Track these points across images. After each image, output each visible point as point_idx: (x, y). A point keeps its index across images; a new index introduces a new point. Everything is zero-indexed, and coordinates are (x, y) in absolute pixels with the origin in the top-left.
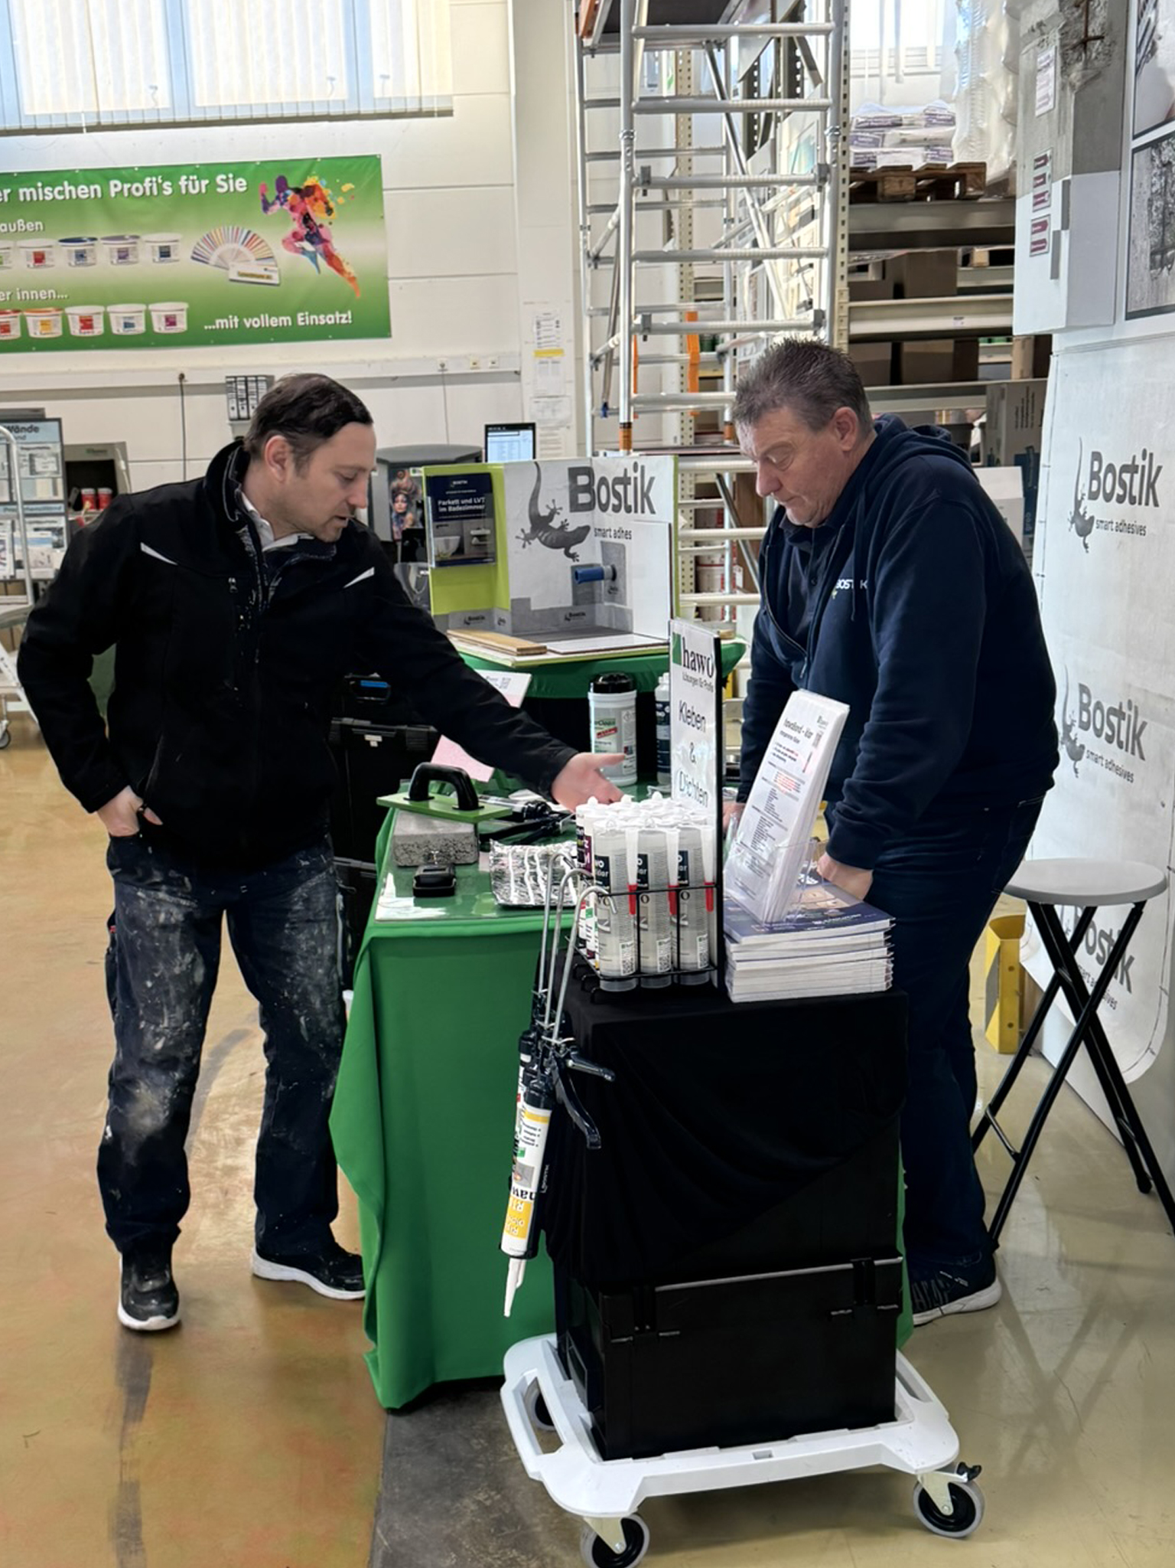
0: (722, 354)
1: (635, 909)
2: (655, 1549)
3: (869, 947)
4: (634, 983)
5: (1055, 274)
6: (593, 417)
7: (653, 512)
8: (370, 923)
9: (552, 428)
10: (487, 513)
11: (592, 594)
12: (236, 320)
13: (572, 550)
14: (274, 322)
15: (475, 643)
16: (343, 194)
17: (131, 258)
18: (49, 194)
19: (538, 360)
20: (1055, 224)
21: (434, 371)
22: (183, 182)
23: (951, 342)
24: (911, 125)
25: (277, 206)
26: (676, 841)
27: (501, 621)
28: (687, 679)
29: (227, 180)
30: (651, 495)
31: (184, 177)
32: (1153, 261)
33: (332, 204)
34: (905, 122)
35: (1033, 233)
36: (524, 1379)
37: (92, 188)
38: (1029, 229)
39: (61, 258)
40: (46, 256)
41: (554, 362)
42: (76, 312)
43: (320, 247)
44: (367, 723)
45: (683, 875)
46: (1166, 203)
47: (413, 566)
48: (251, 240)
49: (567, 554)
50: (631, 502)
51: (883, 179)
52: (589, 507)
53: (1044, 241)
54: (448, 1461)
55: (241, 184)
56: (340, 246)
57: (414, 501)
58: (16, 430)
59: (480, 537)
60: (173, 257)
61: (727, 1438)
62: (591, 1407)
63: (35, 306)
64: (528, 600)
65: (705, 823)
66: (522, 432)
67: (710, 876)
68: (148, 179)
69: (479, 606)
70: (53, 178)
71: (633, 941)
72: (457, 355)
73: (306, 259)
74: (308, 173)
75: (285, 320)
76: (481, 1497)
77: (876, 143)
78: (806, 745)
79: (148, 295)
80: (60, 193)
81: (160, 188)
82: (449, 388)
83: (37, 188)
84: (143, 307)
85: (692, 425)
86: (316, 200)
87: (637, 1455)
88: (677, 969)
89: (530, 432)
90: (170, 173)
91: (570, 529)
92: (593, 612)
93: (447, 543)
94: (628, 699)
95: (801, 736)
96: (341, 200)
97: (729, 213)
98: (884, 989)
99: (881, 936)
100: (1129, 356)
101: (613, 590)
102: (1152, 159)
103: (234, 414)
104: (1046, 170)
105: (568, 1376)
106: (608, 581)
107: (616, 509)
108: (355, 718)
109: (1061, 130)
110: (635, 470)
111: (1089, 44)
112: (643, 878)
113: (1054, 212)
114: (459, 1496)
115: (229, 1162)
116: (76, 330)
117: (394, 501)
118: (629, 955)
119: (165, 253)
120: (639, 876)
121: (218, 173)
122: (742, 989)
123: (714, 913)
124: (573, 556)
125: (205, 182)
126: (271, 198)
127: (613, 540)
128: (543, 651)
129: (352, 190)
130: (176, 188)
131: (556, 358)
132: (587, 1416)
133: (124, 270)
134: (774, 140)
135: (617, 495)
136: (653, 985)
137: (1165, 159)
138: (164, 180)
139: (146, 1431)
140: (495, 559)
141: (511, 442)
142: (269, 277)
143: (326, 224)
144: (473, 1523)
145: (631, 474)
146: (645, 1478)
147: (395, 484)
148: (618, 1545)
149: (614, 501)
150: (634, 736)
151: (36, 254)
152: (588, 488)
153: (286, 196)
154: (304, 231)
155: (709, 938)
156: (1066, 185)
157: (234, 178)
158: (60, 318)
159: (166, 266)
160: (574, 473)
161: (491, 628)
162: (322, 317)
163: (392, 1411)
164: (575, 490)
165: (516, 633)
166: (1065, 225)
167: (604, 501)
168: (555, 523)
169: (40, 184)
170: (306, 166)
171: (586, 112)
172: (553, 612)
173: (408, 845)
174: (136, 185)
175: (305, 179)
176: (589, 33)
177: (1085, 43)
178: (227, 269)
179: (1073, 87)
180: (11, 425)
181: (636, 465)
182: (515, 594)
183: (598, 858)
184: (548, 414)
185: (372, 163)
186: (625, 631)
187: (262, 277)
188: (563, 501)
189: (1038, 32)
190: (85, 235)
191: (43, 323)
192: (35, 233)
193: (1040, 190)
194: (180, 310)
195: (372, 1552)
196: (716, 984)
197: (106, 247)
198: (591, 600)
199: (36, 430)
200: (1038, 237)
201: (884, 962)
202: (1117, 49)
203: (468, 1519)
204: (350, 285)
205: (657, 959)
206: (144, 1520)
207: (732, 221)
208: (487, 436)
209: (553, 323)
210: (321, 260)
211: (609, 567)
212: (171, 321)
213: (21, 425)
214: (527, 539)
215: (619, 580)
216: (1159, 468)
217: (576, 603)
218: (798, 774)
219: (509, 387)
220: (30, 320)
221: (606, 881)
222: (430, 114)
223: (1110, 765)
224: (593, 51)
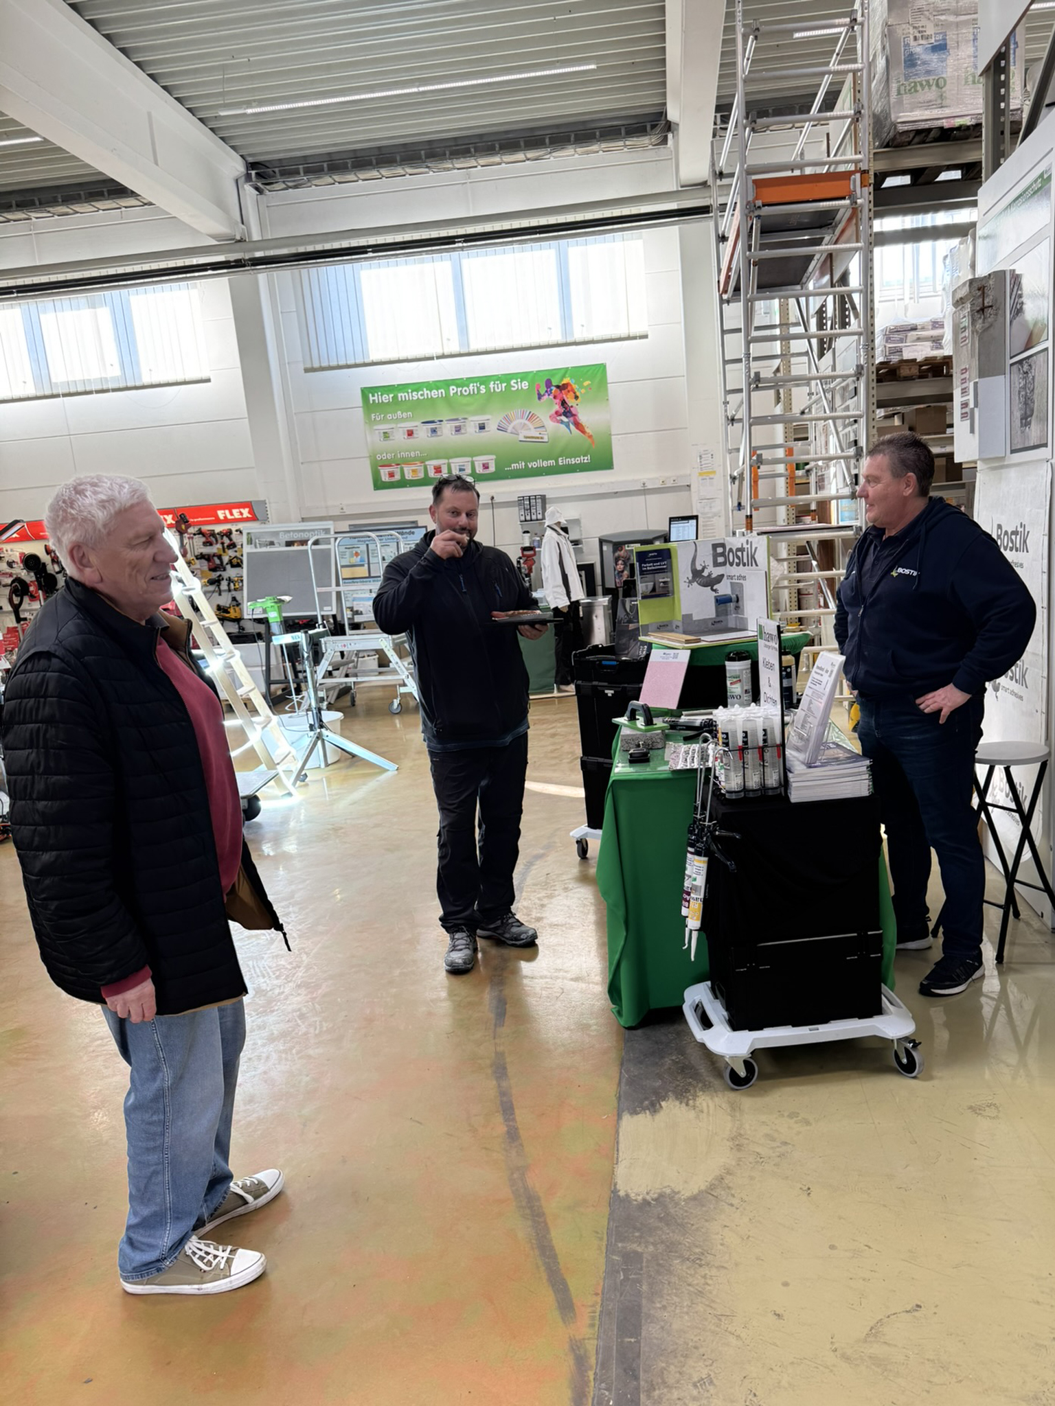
0: (808, 471)
1: (742, 758)
2: (760, 1078)
3: (859, 774)
4: (742, 794)
5: (972, 431)
6: (732, 511)
7: (757, 565)
8: (612, 775)
9: (710, 518)
10: (669, 570)
11: (726, 610)
12: (523, 464)
13: (714, 588)
14: (545, 464)
15: (663, 638)
16: (585, 388)
17: (463, 431)
18: (415, 396)
19: (700, 478)
20: (971, 405)
21: (639, 487)
22: (491, 385)
23: (944, 459)
24: (923, 329)
25: (547, 396)
26: (762, 724)
27: (677, 627)
28: (766, 646)
29: (517, 383)
30: (756, 556)
31: (492, 383)
32: (1021, 423)
33: (578, 394)
34: (919, 327)
35: (962, 408)
36: (694, 1001)
37: (440, 391)
38: (959, 407)
39: (423, 433)
40: (414, 432)
41: (710, 479)
42: (432, 463)
43: (572, 419)
44: (606, 684)
45: (765, 741)
46: (1026, 393)
47: (628, 600)
48: (531, 417)
49: (712, 589)
50: (745, 561)
51: (899, 368)
52: (724, 564)
53: (966, 413)
54: (657, 1043)
55: (525, 385)
56: (583, 418)
57: (628, 564)
58: (402, 534)
59: (664, 582)
60: (486, 429)
61: (796, 1023)
62: (727, 1010)
63: (407, 461)
64: (691, 615)
65: (776, 715)
66: (690, 521)
67: (778, 741)
68: (471, 385)
69: (665, 619)
70: (417, 387)
71: (741, 773)
72: (651, 477)
73: (563, 426)
74: (564, 376)
75: (552, 462)
76: (674, 1058)
77: (901, 341)
78: (826, 676)
79: (471, 452)
80: (422, 395)
81: (478, 388)
82: (647, 496)
83: (408, 393)
84: (470, 459)
85: (794, 512)
86: (569, 391)
87: (751, 1030)
88: (763, 787)
89: (695, 521)
90: (484, 380)
91: (713, 576)
92: (727, 620)
93: (647, 586)
94: (746, 664)
95: (823, 673)
96: (583, 391)
97: (810, 389)
98: (868, 795)
99: (864, 769)
100: (1013, 473)
101: (737, 608)
102: (1019, 370)
103: (523, 518)
104: (966, 375)
105: (716, 997)
106: (735, 603)
107: (738, 565)
108: (599, 681)
109: (972, 356)
110: (747, 544)
111: (986, 310)
112: (745, 743)
113: (971, 398)
114: (662, 1057)
115: (538, 915)
116: (432, 474)
117: (616, 564)
118: (739, 780)
119: (482, 427)
120: (743, 742)
121: (511, 379)
122: (796, 796)
123: (781, 760)
124: (715, 591)
125: (504, 385)
126: (542, 392)
127: (737, 581)
128: (699, 640)
129: (589, 385)
130: (488, 389)
131: (711, 476)
132: (725, 1013)
133: (458, 438)
134: (834, 349)
135: (738, 557)
136: (751, 795)
137: (1025, 370)
138: (480, 385)
139: (504, 1030)
140: (673, 594)
141: (684, 527)
142: (542, 438)
143: (574, 405)
144: (670, 1069)
145: (745, 546)
146: (755, 1039)
147: (616, 554)
148: (742, 1073)
149: (736, 560)
150: (750, 683)
151: (408, 431)
152: (723, 554)
153: (551, 390)
154: (562, 410)
155: (779, 772)
156: (976, 384)
157: (521, 382)
158: (422, 468)
159: (483, 434)
160: (715, 546)
161: (672, 631)
162: (573, 459)
163: (629, 1028)
164: (715, 556)
165: (685, 633)
166: (976, 405)
167: (731, 561)
168: (705, 574)
169: (410, 391)
170: (563, 371)
171: (725, 336)
172: (705, 620)
173: (628, 740)
174: (465, 388)
175: (562, 380)
176: (725, 291)
177: (982, 310)
178: (518, 434)
179: (977, 332)
180: (401, 531)
181: (747, 541)
182: (684, 613)
183: (723, 733)
184: (707, 509)
185: (602, 368)
186: (745, 630)
187: (538, 438)
188: (709, 561)
189: (960, 302)
190: (436, 419)
191: (413, 471)
192: (407, 420)
193: (964, 386)
194: (490, 459)
195: (620, 1080)
196: (783, 795)
197: (448, 425)
198: (726, 613)
199: (413, 533)
200: (964, 411)
201: (867, 781)
202: (1000, 312)
203: (666, 1067)
204: (589, 441)
205: (753, 781)
206: (508, 1067)
207: (813, 394)
208: (670, 524)
209: (710, 455)
210: (572, 427)
211: (735, 596)
212: (486, 466)
213: (404, 531)
214: (690, 582)
215: (740, 602)
216: (1028, 532)
217: (717, 615)
218: (821, 690)
219: (684, 494)
220: (406, 469)
221: (727, 744)
222: (635, 338)
223: (1012, 693)
224: (728, 302)
